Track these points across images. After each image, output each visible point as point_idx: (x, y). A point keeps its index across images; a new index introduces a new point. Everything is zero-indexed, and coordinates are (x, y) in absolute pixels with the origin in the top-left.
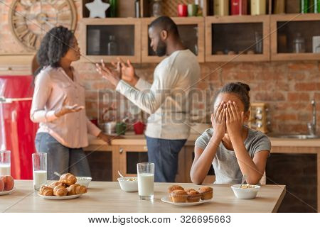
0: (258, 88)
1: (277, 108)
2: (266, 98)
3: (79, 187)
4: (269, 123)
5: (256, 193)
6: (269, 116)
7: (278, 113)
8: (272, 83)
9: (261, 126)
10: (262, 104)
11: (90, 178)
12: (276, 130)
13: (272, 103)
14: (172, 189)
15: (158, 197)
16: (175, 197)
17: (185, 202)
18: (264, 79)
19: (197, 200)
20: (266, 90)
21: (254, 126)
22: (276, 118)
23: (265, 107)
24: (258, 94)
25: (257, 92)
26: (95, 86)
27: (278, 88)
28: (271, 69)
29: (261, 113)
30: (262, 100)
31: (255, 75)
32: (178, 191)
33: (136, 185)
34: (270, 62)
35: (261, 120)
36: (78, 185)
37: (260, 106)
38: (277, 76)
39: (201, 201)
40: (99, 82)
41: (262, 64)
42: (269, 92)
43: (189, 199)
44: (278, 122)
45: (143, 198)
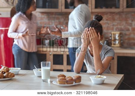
0: (117, 25)
1: (126, 35)
2: (121, 30)
3: (10, 74)
4: (122, 42)
5: (104, 81)
6: (122, 38)
7: (127, 37)
8: (124, 23)
9: (118, 43)
10: (119, 33)
11: (20, 69)
12: (125, 45)
13: (124, 32)
14: (59, 76)
15: (52, 80)
16: (59, 81)
17: (65, 84)
18: (120, 21)
19: (72, 83)
20: (121, 25)
21: (114, 43)
22: (126, 39)
23: (120, 34)
24: (117, 28)
25: (116, 27)
26: (41, 23)
27: (127, 25)
28: (124, 16)
29: (118, 37)
30: (119, 30)
31: (116, 18)
32: (62, 77)
33: (41, 73)
34: (123, 12)
35: (118, 40)
36: (10, 73)
37: (118, 33)
38: (126, 19)
39: (74, 84)
40: (42, 21)
41: (119, 13)
42: (122, 27)
43: (67, 82)
44: (126, 41)
45: (44, 81)
